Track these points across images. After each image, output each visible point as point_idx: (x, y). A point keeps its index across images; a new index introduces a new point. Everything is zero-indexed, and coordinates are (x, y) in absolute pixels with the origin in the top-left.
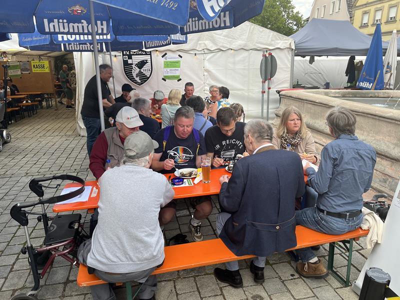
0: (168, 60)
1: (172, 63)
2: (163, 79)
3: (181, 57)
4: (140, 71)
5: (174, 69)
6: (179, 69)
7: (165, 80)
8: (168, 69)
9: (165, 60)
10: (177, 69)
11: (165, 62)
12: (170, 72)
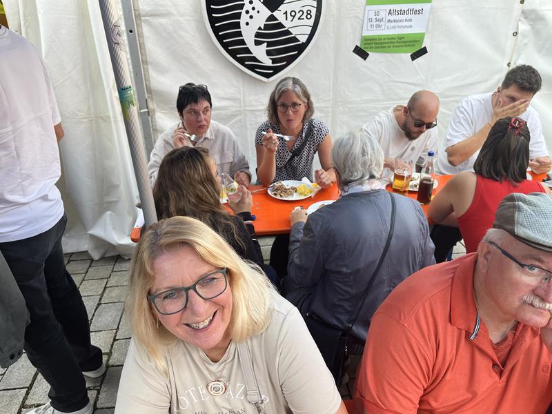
2: (357, 50)
4: (272, 18)
5: (405, 7)
6: (426, 6)
7: (365, 56)
8: (384, 9)
12: (389, 21)
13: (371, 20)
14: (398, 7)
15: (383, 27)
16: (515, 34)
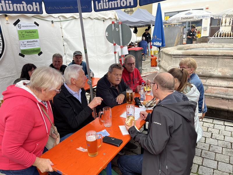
0: (23, 29)
1: (28, 32)
2: (20, 55)
3: (38, 25)
5: (32, 40)
6: (38, 40)
7: (23, 56)
8: (25, 41)
9: (19, 29)
10: (35, 40)
11: (19, 31)
12: (28, 45)
13: (22, 45)
14: (30, 40)
15: (27, 47)
16: (64, 45)
